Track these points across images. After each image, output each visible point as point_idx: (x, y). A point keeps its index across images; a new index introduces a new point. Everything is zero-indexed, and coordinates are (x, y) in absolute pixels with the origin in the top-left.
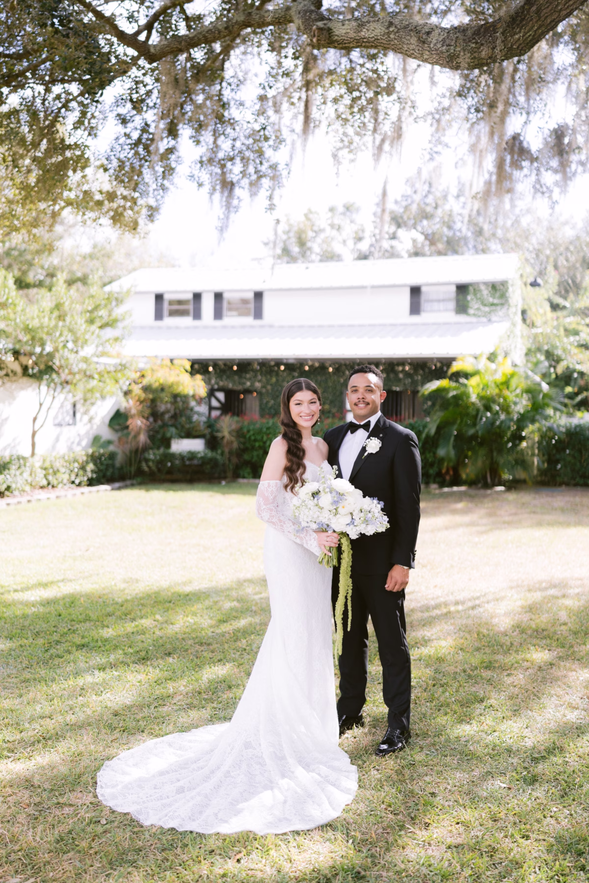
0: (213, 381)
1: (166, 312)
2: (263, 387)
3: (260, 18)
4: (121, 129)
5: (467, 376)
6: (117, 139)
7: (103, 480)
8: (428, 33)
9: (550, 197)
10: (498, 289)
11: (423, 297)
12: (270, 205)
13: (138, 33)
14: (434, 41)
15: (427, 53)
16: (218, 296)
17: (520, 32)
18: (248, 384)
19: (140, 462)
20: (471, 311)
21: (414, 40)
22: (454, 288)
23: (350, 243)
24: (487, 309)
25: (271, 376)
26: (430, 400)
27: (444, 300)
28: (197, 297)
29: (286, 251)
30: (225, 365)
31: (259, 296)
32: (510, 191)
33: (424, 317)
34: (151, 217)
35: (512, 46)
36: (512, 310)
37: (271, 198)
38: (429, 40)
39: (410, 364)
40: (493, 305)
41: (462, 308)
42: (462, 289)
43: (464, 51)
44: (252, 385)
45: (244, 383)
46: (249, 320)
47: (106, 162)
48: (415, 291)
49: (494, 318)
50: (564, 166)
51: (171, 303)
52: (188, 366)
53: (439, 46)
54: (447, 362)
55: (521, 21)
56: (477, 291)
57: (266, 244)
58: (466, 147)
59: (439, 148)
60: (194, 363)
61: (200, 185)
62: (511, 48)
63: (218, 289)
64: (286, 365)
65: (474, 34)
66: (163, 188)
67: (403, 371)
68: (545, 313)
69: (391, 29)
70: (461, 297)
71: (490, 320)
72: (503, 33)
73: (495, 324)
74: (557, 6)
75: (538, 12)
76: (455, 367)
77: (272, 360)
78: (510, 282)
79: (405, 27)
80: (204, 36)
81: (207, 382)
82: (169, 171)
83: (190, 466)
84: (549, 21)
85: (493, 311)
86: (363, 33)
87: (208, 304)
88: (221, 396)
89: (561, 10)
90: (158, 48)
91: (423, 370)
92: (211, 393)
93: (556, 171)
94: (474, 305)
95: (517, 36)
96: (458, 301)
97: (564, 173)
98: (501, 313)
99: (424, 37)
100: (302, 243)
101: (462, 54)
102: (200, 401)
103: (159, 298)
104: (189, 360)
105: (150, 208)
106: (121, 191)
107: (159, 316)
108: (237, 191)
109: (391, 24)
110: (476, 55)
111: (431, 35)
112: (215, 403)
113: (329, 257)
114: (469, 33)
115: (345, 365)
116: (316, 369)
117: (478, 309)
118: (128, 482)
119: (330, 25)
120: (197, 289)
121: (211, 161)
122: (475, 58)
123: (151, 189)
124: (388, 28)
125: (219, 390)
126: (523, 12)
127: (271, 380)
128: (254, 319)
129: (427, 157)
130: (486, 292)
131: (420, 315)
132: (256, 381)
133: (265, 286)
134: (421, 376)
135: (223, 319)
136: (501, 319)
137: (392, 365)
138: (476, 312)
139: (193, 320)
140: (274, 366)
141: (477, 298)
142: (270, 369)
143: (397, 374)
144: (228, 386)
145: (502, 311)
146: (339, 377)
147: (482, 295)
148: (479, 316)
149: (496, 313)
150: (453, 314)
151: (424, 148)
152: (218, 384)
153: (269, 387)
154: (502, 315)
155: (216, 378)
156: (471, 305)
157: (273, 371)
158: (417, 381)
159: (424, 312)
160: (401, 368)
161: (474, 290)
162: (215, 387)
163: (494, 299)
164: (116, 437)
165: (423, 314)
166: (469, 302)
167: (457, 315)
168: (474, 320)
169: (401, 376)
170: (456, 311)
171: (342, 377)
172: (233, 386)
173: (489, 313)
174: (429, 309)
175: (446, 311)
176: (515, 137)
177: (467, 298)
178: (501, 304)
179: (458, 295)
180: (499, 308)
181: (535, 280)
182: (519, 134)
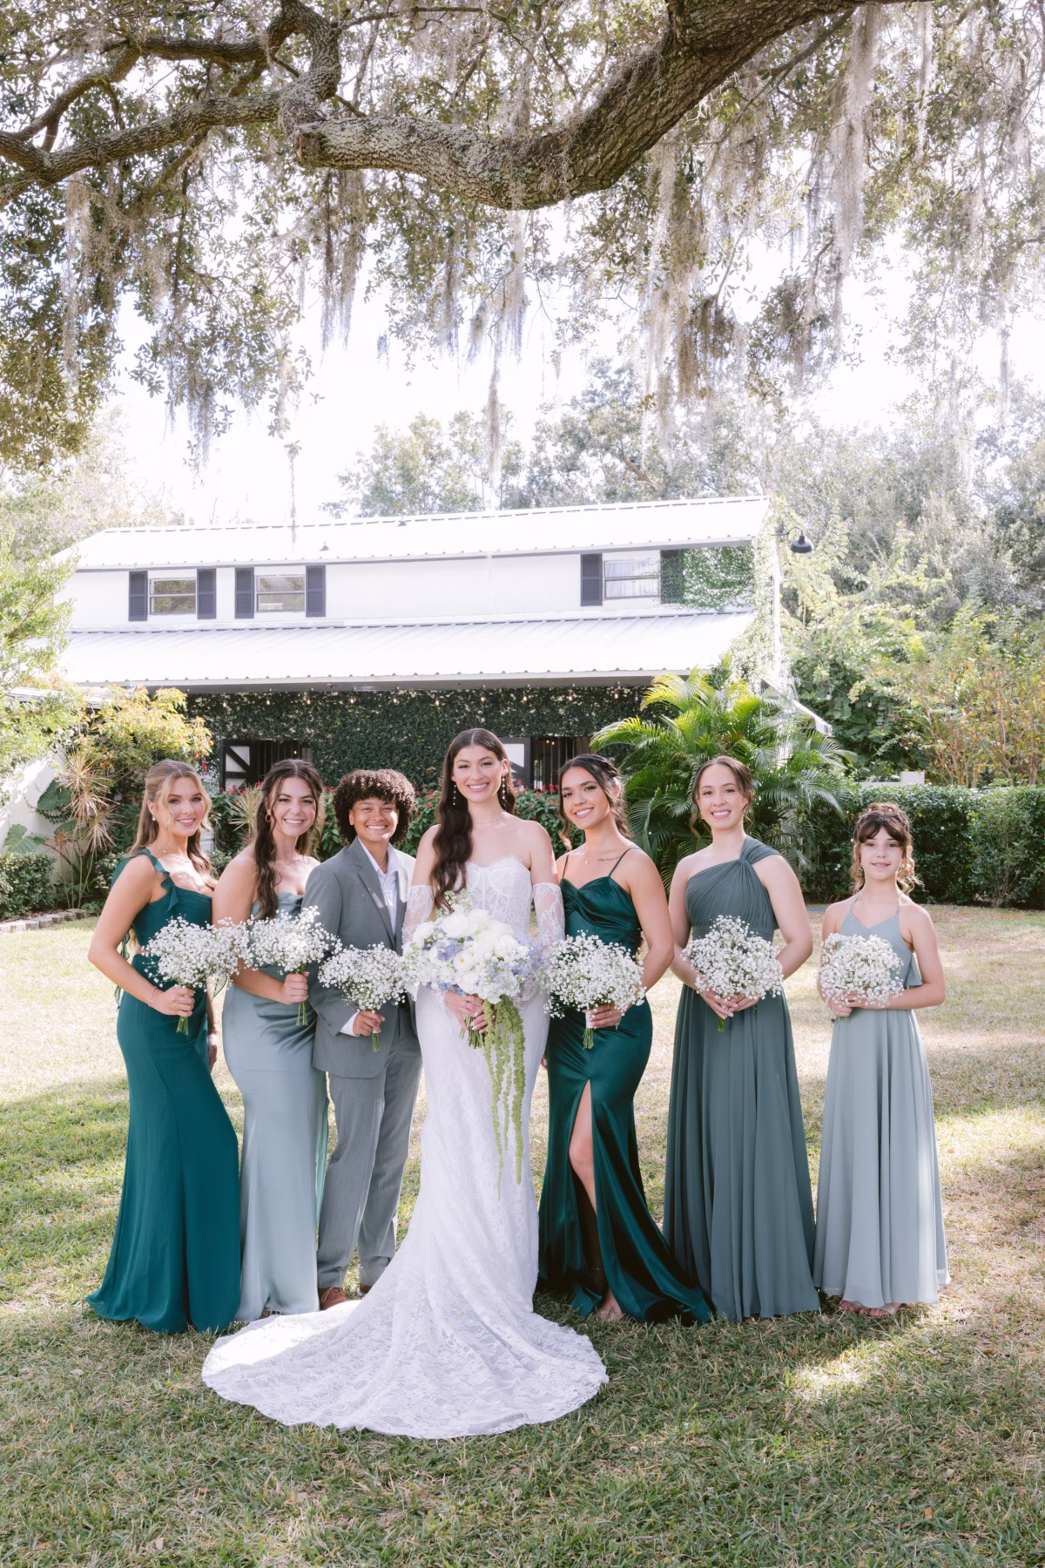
0: (229, 727)
1: (151, 605)
2: (317, 736)
3: (229, 110)
4: (11, 293)
5: (674, 711)
7: (23, 909)
8: (464, 149)
9: (776, 402)
10: (735, 556)
11: (607, 572)
12: (277, 421)
13: (31, 131)
14: (472, 162)
16: (244, 576)
17: (596, 151)
18: (293, 731)
19: (94, 875)
20: (688, 596)
21: (443, 159)
22: (656, 556)
23: (497, 476)
24: (716, 591)
25: (333, 718)
27: (642, 577)
28: (207, 576)
29: (379, 492)
30: (251, 697)
31: (316, 573)
32: (705, 393)
33: (608, 608)
34: (72, 444)
35: (586, 173)
36: (761, 592)
38: (465, 160)
39: (576, 691)
40: (725, 584)
41: (672, 590)
42: (672, 556)
43: (516, 179)
44: (300, 732)
45: (287, 730)
46: (300, 618)
48: (591, 563)
49: (729, 608)
50: (799, 348)
51: (162, 586)
52: (181, 699)
53: (478, 170)
54: (641, 685)
55: (596, 135)
56: (698, 562)
57: (345, 479)
58: (636, 316)
59: (591, 319)
60: (193, 693)
61: (154, 388)
62: (584, 178)
63: (243, 560)
64: (360, 695)
65: (529, 153)
66: (91, 392)
67: (564, 703)
68: (828, 596)
69: (412, 140)
70: (670, 570)
71: (721, 612)
72: (570, 153)
73: (732, 617)
74: (649, 110)
75: (621, 119)
76: (655, 695)
77: (333, 686)
78: (754, 543)
79: (432, 138)
80: (137, 140)
81: (220, 728)
82: (100, 364)
84: (639, 134)
85: (729, 594)
86: (372, 145)
87: (225, 589)
88: (243, 752)
89: (656, 117)
91: (600, 702)
92: (223, 749)
93: (786, 358)
94: (693, 584)
95: (592, 158)
96: (665, 579)
97: (800, 360)
98: (739, 599)
99: (457, 154)
100: (407, 477)
101: (513, 184)
102: (206, 762)
103: (138, 579)
104: (184, 688)
107: (138, 610)
108: (220, 397)
109: (412, 129)
110: (534, 187)
111: (468, 153)
112: (231, 766)
113: (457, 501)
114: (523, 150)
115: (464, 694)
116: (413, 700)
117: (699, 592)
118: (72, 912)
119: (323, 129)
120: (208, 561)
121: (170, 345)
122: (532, 190)
124: (408, 137)
125: (239, 743)
126: (598, 120)
127: (332, 723)
128: (308, 615)
129: (570, 334)
130: (712, 562)
131: (600, 604)
132: (304, 726)
133: (326, 557)
134: (597, 712)
135: (252, 617)
136: (740, 609)
137: (545, 693)
138: (697, 597)
139: (199, 618)
140: (338, 698)
141: (698, 573)
142: (331, 704)
143: (554, 709)
144: (256, 734)
145: (744, 594)
146: (452, 716)
147: (708, 567)
148: (702, 605)
149: (732, 599)
150: (657, 601)
151: (562, 318)
152: (238, 731)
153: (329, 736)
154: (743, 602)
155: (235, 721)
156: (688, 585)
157: (334, 707)
158: (590, 720)
159: (606, 598)
160: (560, 699)
161: (693, 558)
162: (235, 737)
163: (727, 574)
164: (48, 830)
165: (605, 602)
166: (684, 581)
167: (663, 602)
168: (694, 611)
169: (561, 712)
170: (662, 596)
171: (457, 715)
172: (265, 736)
173: (719, 598)
174: (614, 594)
175: (645, 596)
176: (707, 304)
177: (681, 572)
178: (740, 583)
179: (664, 568)
180: (736, 591)
181: (802, 539)
182: (715, 297)
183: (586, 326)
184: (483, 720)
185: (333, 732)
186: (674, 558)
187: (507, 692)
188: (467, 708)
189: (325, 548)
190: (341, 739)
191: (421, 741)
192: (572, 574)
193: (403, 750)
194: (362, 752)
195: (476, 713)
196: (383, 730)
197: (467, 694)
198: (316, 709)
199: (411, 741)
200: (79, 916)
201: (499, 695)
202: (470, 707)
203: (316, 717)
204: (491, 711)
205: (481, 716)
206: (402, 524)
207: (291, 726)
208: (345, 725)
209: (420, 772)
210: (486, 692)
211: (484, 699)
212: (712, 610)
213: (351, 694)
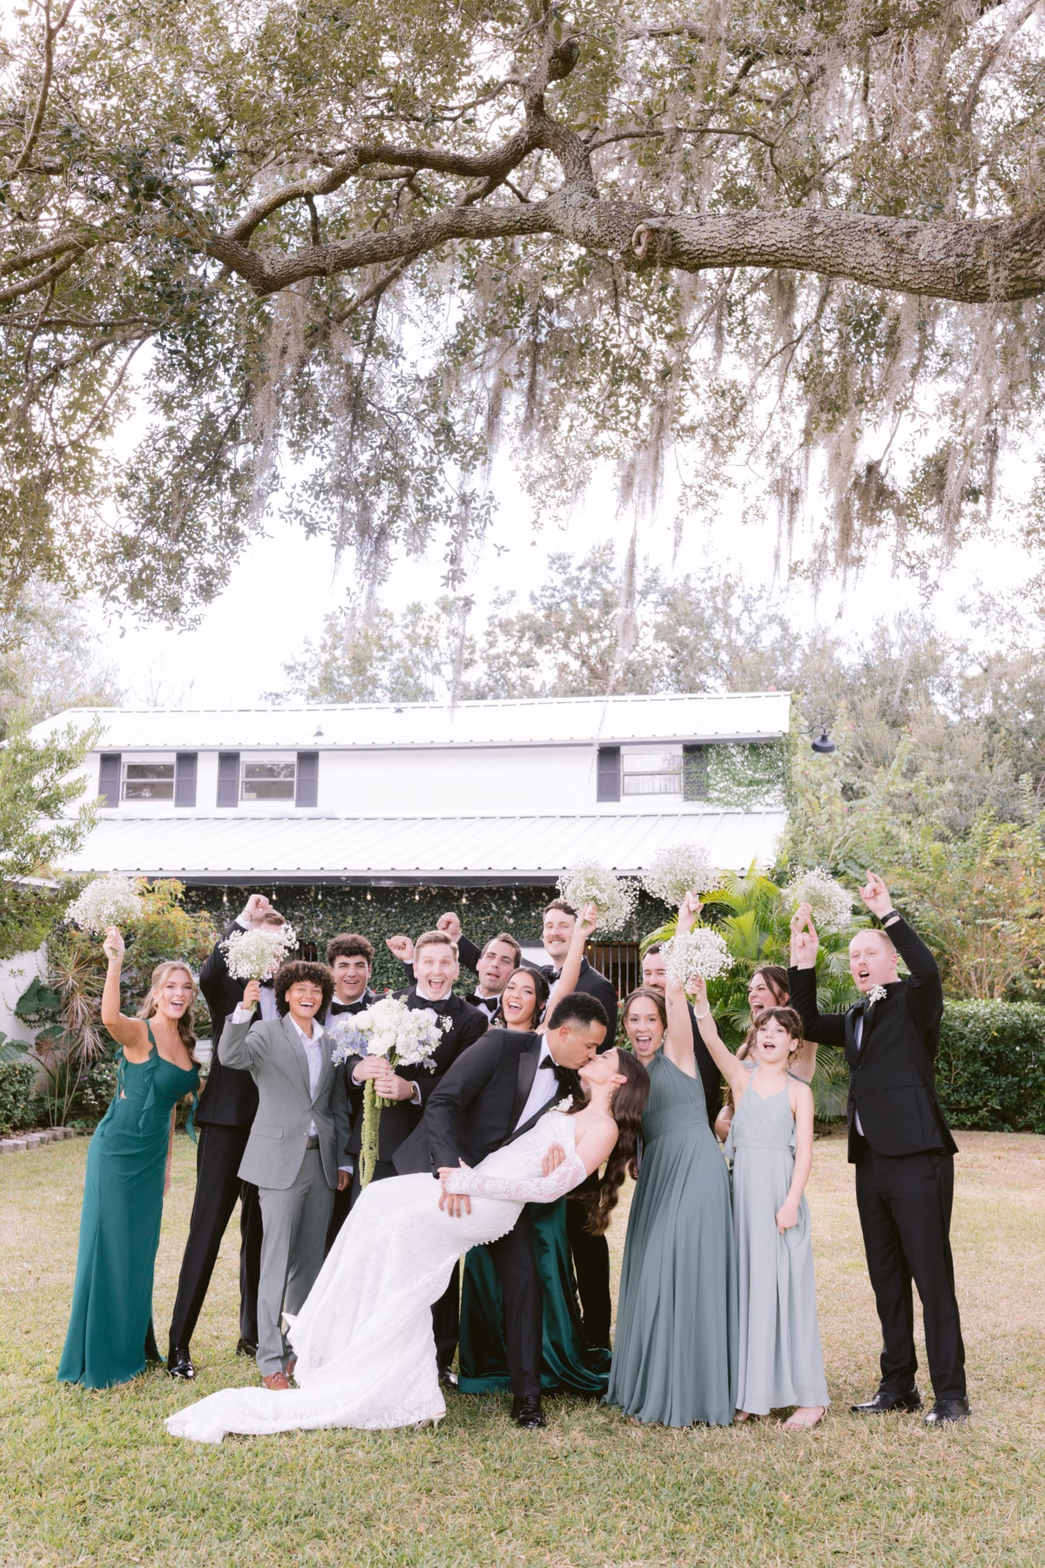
1: (122, 790)
4: (162, 422)
6: (152, 438)
10: (762, 752)
11: (625, 767)
12: (453, 572)
14: (925, 248)
15: (911, 270)
16: (229, 760)
19: (81, 1089)
20: (714, 794)
22: (679, 750)
24: (742, 789)
25: (345, 915)
27: (659, 774)
28: (187, 759)
29: (327, 682)
31: (308, 758)
33: (626, 804)
34: (206, 592)
38: (912, 247)
40: (751, 783)
41: (695, 789)
42: (695, 750)
43: (996, 265)
46: (289, 806)
47: (125, 481)
48: (609, 754)
49: (757, 808)
50: (950, 521)
51: (134, 770)
52: (179, 891)
53: (937, 256)
56: (722, 755)
57: (290, 669)
58: (765, 484)
59: (715, 486)
60: (192, 885)
64: (375, 891)
65: (1017, 235)
66: (234, 535)
68: (830, 801)
69: (816, 230)
70: (693, 767)
71: (748, 812)
77: (345, 880)
78: (783, 741)
80: (370, 249)
85: (756, 793)
87: (207, 774)
90: (278, 266)
91: (642, 903)
93: (935, 531)
94: (718, 781)
96: (688, 774)
97: (952, 534)
98: (768, 799)
99: (901, 241)
100: (359, 669)
101: (991, 271)
103: (110, 761)
104: (180, 879)
105: (204, 572)
106: (151, 536)
107: (108, 795)
110: (1022, 273)
114: (1005, 233)
115: (490, 891)
117: (725, 790)
118: (57, 1130)
119: (673, 224)
121: (340, 485)
122: (1018, 278)
124: (809, 227)
127: (342, 921)
128: (298, 805)
129: (693, 500)
130: (739, 758)
131: (618, 800)
132: (311, 924)
133: (321, 742)
134: (638, 916)
135: (236, 806)
136: (769, 809)
138: (722, 795)
139: (176, 806)
140: (349, 893)
141: (723, 770)
142: (342, 900)
145: (772, 794)
146: (478, 914)
147: (733, 764)
148: (728, 804)
149: (759, 798)
150: (680, 798)
151: (688, 484)
154: (771, 802)
156: (712, 782)
157: (346, 904)
158: (630, 924)
159: (624, 794)
161: (718, 753)
163: (755, 772)
164: (30, 1036)
165: (623, 798)
166: (708, 777)
167: (687, 799)
168: (720, 810)
170: (685, 793)
171: (484, 914)
173: (746, 798)
174: (632, 790)
175: (666, 793)
176: (871, 469)
177: (705, 768)
178: (769, 781)
179: (687, 763)
180: (764, 790)
181: (824, 738)
182: (879, 463)
183: (710, 493)
184: (512, 921)
186: (697, 753)
187: (539, 891)
188: (494, 908)
189: (319, 734)
192: (588, 766)
195: (504, 913)
197: (494, 891)
198: (325, 906)
200: (66, 1136)
201: (530, 894)
202: (498, 906)
203: (324, 914)
204: (521, 911)
205: (510, 917)
206: (399, 710)
210: (517, 889)
211: (514, 898)
212: (739, 810)
213: (365, 889)
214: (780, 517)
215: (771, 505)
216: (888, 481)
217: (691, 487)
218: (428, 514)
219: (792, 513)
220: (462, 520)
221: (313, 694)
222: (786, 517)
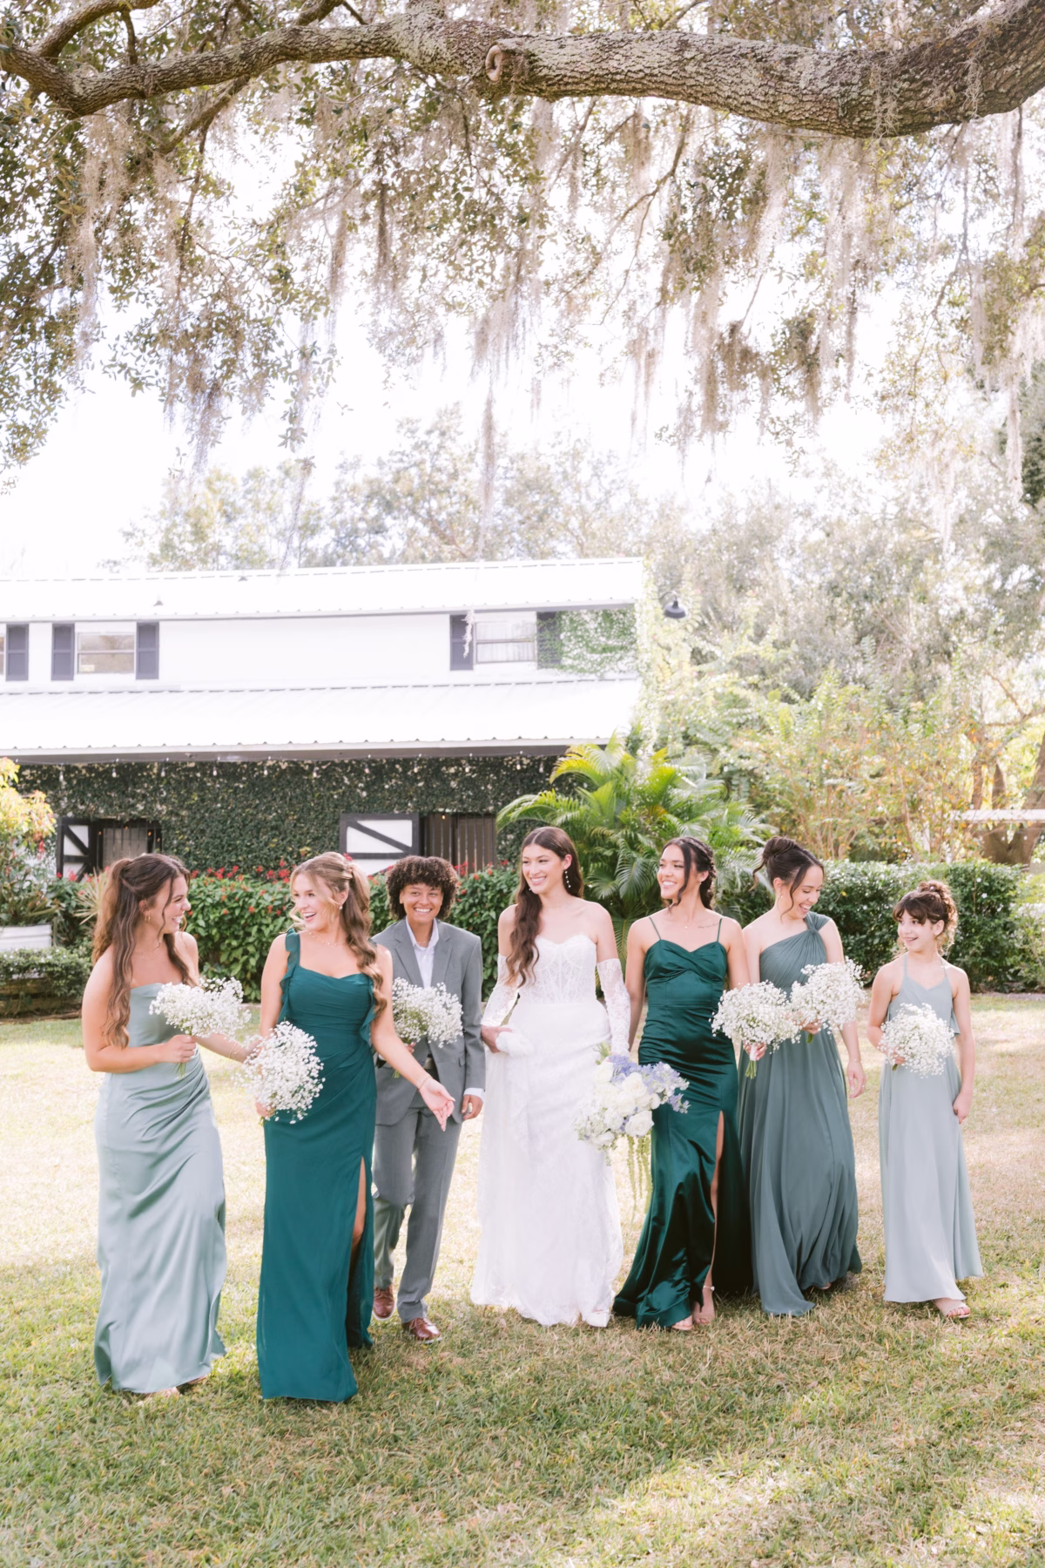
0: (63, 804)
2: (170, 813)
5: (591, 784)
8: (785, 61)
9: (789, 443)
10: (616, 620)
11: (478, 635)
14: (806, 76)
15: (790, 100)
16: (63, 632)
17: (1016, 60)
18: (140, 807)
20: (567, 662)
22: (532, 618)
24: (596, 657)
25: (189, 792)
26: (512, 832)
27: (512, 641)
28: (18, 632)
29: (168, 548)
30: (90, 769)
31: (148, 631)
32: (723, 426)
33: (479, 672)
35: (997, 88)
36: (643, 658)
37: (293, 417)
38: (793, 74)
39: (470, 762)
40: (604, 650)
41: (549, 655)
42: (549, 618)
43: (883, 95)
44: (150, 809)
45: (133, 806)
46: (129, 679)
48: (458, 622)
49: (610, 675)
50: (811, 387)
52: (12, 769)
53: (820, 85)
54: (549, 756)
55: (1019, 40)
56: (576, 625)
58: (622, 345)
60: (25, 764)
61: (138, 384)
62: (994, 92)
63: (63, 616)
64: (221, 766)
65: (906, 62)
66: (51, 390)
67: (456, 775)
68: (680, 666)
69: (688, 55)
70: (547, 634)
71: (602, 679)
72: (980, 61)
73: (613, 684)
76: (564, 766)
78: (637, 607)
79: (724, 51)
80: (194, 70)
81: (55, 802)
83: (23, 981)
85: (610, 660)
86: (613, 63)
87: (40, 648)
88: (82, 832)
90: (90, 87)
91: (497, 774)
92: (64, 830)
94: (572, 649)
95: (1010, 69)
96: (541, 641)
98: (621, 665)
99: (780, 67)
101: (877, 102)
102: (37, 843)
104: (12, 758)
105: (18, 430)
110: (911, 104)
111: (797, 65)
112: (70, 849)
114: (893, 60)
115: (343, 765)
116: (283, 772)
117: (579, 657)
119: (530, 45)
120: (19, 617)
122: (907, 110)
123: (22, 393)
124: (680, 51)
125: (79, 821)
126: (1024, 21)
127: (188, 798)
128: (138, 677)
130: (592, 625)
131: (471, 669)
132: (155, 801)
133: (161, 613)
134: (493, 785)
135: (71, 679)
136: (622, 676)
137: (436, 764)
138: (576, 662)
139: (8, 679)
140: (194, 769)
141: (577, 637)
142: (187, 776)
143: (445, 781)
144: (97, 812)
145: (625, 661)
146: (329, 789)
147: (587, 631)
148: (582, 671)
149: (613, 665)
150: (534, 665)
151: (543, 343)
152: (74, 808)
153: (184, 813)
154: (625, 668)
155: (70, 797)
156: (566, 649)
157: (191, 780)
158: (485, 795)
159: (478, 662)
160: (452, 770)
161: (572, 621)
162: (70, 814)
163: (608, 638)
165: (476, 667)
166: (563, 645)
167: (540, 666)
168: (573, 677)
169: (453, 784)
170: (539, 661)
171: (334, 788)
172: (107, 812)
173: (600, 664)
174: (487, 657)
175: (520, 661)
176: (734, 329)
177: (558, 636)
178: (622, 648)
179: (541, 630)
180: (618, 656)
181: (676, 604)
182: (741, 323)
183: (567, 354)
184: (364, 794)
185: (189, 808)
186: (550, 621)
187: (392, 763)
188: (346, 781)
189: (159, 603)
190: (198, 816)
191: (292, 818)
192: (441, 636)
193: (273, 828)
194: (223, 831)
195: (356, 786)
196: (249, 806)
197: (347, 765)
198: (169, 783)
199: (282, 818)
201: (383, 766)
202: (350, 779)
203: (168, 791)
204: (374, 783)
205: (363, 790)
206: (243, 579)
207: (138, 801)
208: (203, 800)
209: (291, 854)
210: (370, 762)
211: (367, 771)
212: (593, 676)
213: (211, 765)
214: (637, 377)
215: (628, 368)
216: (750, 343)
217: (546, 347)
218: (266, 371)
219: (648, 375)
220: (301, 376)
221: (154, 561)
222: (643, 379)
